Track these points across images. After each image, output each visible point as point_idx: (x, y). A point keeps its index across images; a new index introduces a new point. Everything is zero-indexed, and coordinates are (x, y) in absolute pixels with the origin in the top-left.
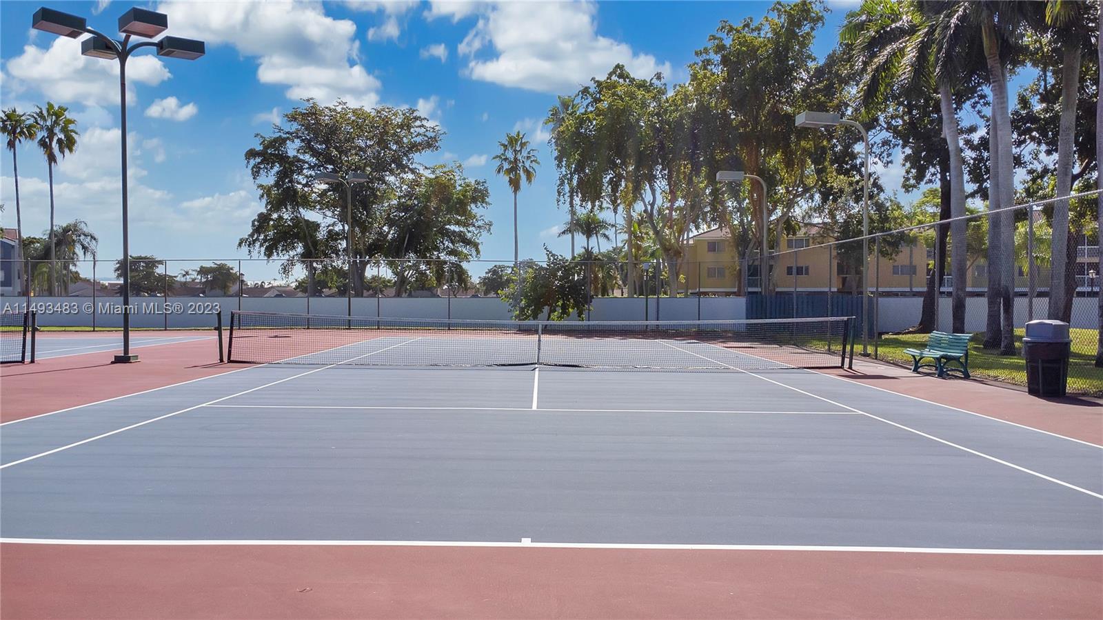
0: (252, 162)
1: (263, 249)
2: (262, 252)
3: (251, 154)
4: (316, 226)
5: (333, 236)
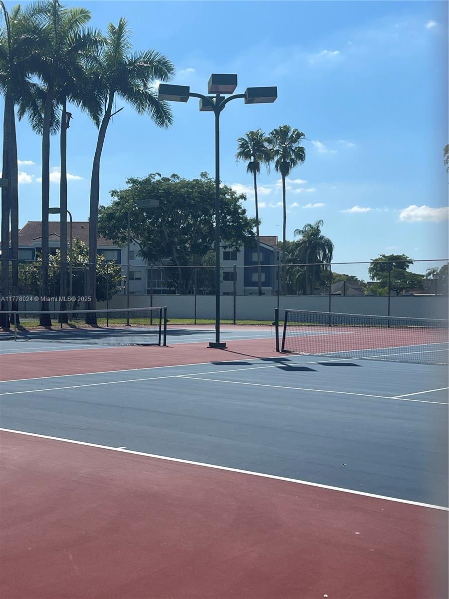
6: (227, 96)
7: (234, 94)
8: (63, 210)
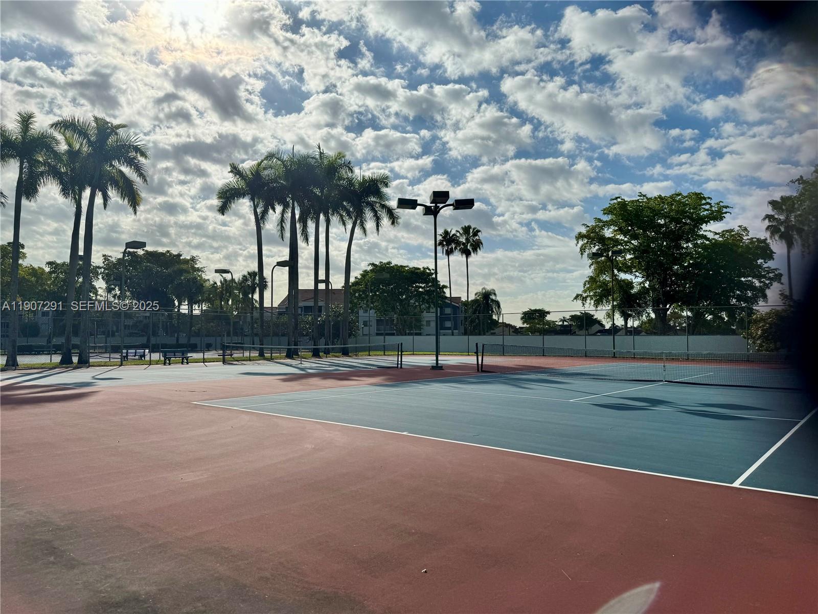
0: (581, 243)
1: (592, 301)
2: (593, 304)
3: (580, 236)
4: (630, 284)
5: (644, 292)
6: (441, 205)
7: (447, 203)
8: (327, 281)
